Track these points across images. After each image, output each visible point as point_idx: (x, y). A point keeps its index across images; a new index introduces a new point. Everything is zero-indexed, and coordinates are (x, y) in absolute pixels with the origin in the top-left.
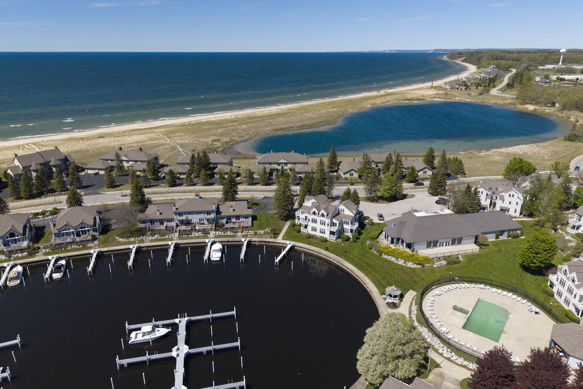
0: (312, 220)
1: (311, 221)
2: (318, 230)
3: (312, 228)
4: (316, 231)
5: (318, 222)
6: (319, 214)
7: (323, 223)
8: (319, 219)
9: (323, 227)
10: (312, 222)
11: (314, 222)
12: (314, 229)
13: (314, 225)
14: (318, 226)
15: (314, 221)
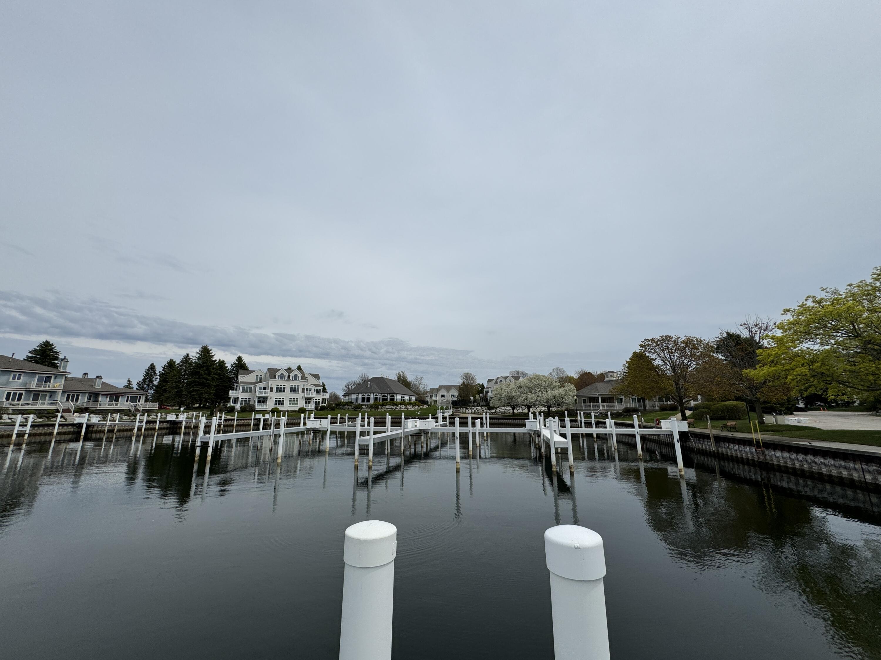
0: (277, 388)
1: (275, 390)
2: (287, 403)
3: (276, 401)
4: (283, 404)
5: (288, 390)
6: (289, 377)
7: (294, 390)
8: (288, 385)
9: (294, 396)
10: (277, 391)
11: (280, 391)
12: (280, 402)
13: (280, 395)
14: (287, 396)
15: (281, 389)
